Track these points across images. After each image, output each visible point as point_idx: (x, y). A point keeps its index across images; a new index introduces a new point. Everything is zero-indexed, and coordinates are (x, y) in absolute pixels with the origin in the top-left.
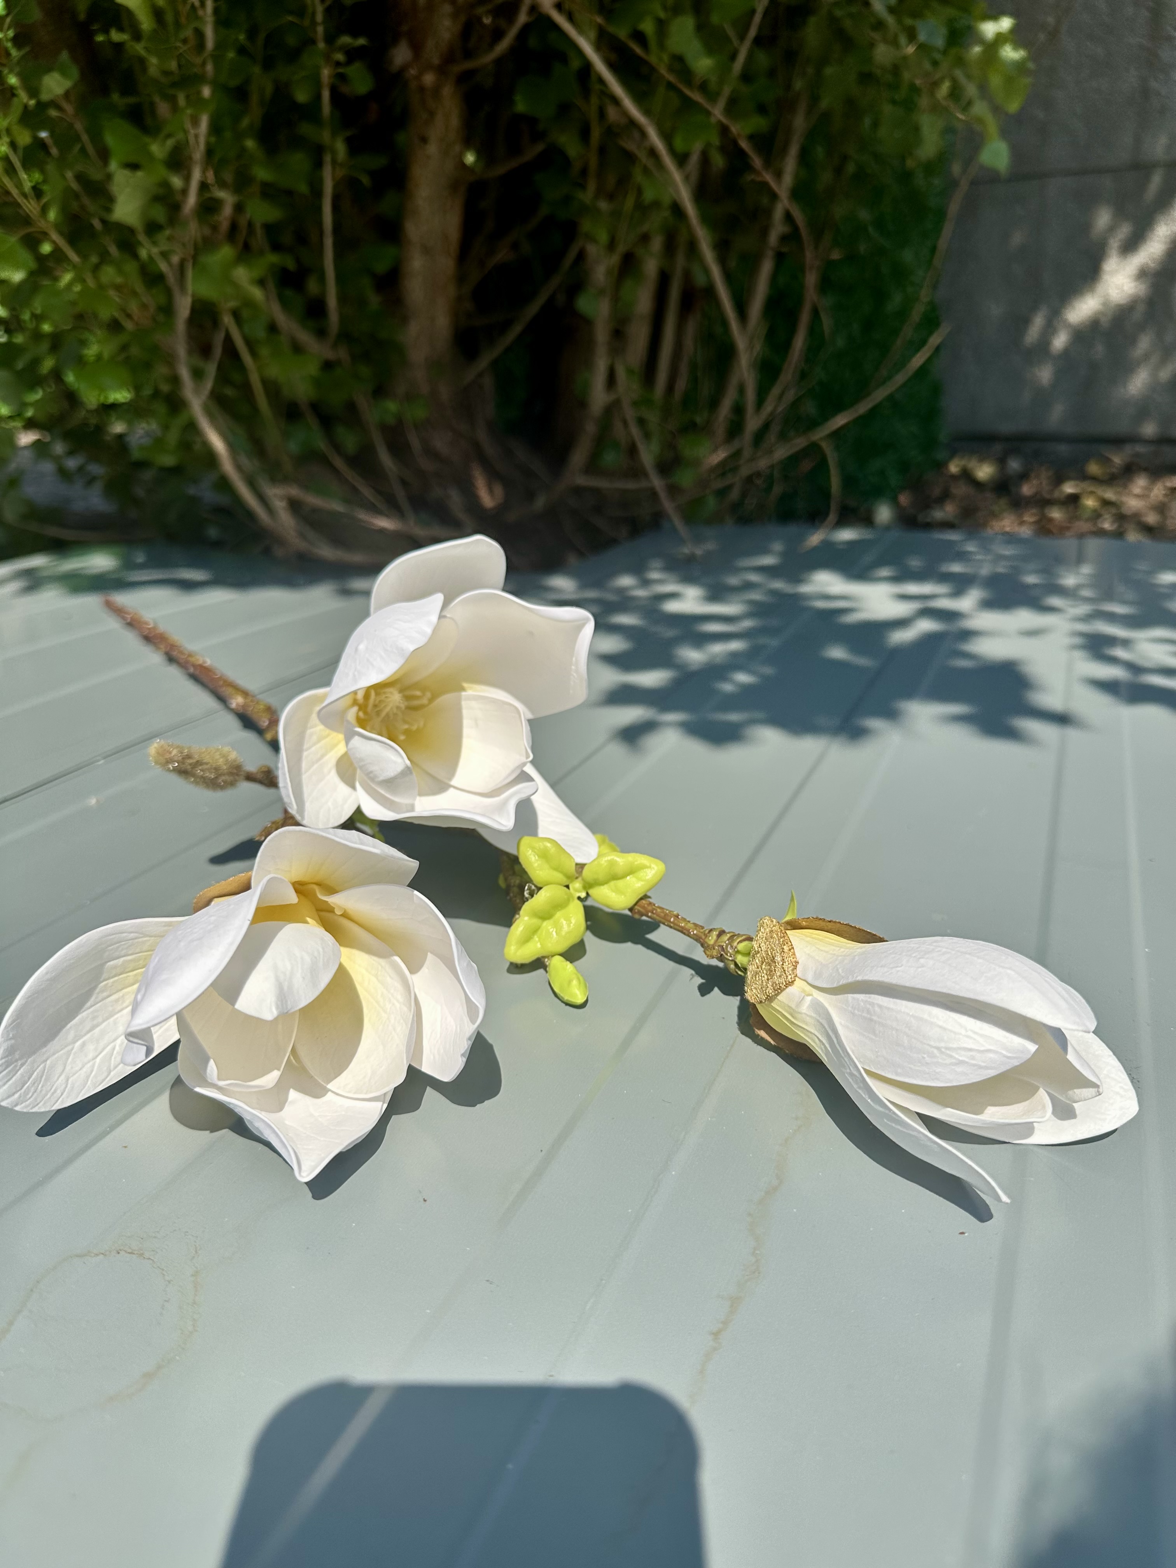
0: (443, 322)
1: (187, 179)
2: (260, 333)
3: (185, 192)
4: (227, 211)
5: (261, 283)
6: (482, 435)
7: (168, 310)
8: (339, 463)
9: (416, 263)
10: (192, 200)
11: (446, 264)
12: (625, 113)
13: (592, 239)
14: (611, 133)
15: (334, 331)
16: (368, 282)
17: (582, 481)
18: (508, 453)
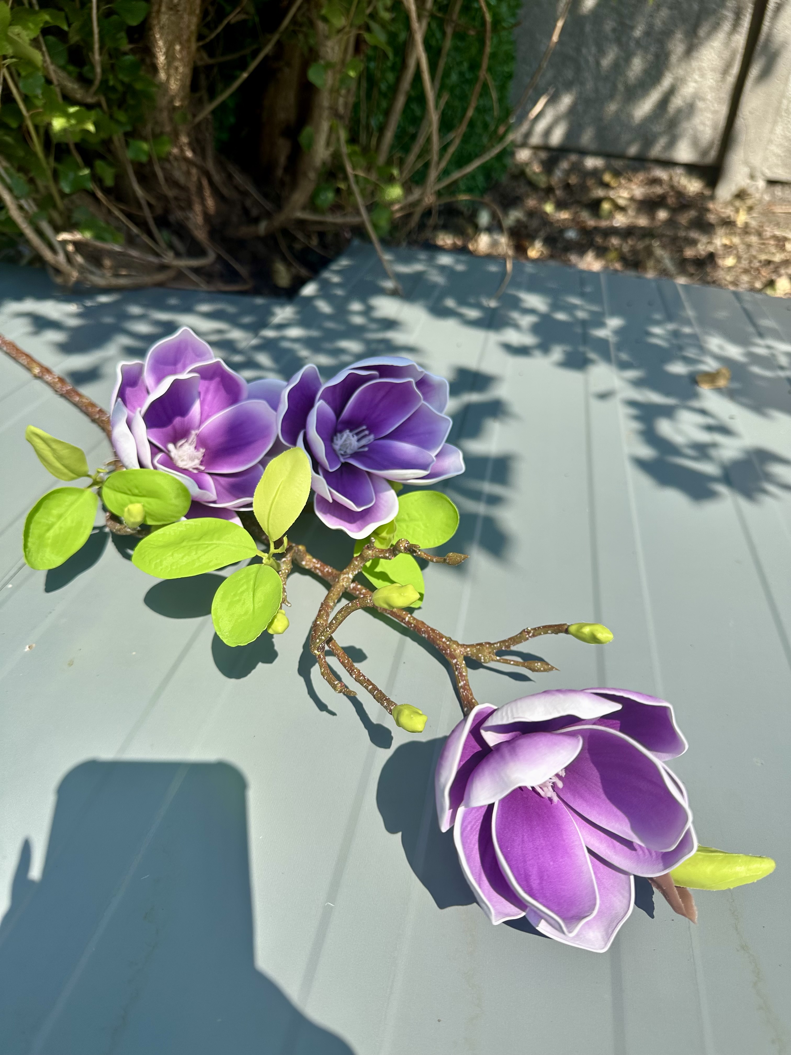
5: (36, 42)
6: (210, 165)
8: (100, 194)
9: (162, 17)
11: (191, 21)
13: (325, 20)
15: (97, 83)
16: (123, 34)
17: (300, 215)
18: (230, 177)
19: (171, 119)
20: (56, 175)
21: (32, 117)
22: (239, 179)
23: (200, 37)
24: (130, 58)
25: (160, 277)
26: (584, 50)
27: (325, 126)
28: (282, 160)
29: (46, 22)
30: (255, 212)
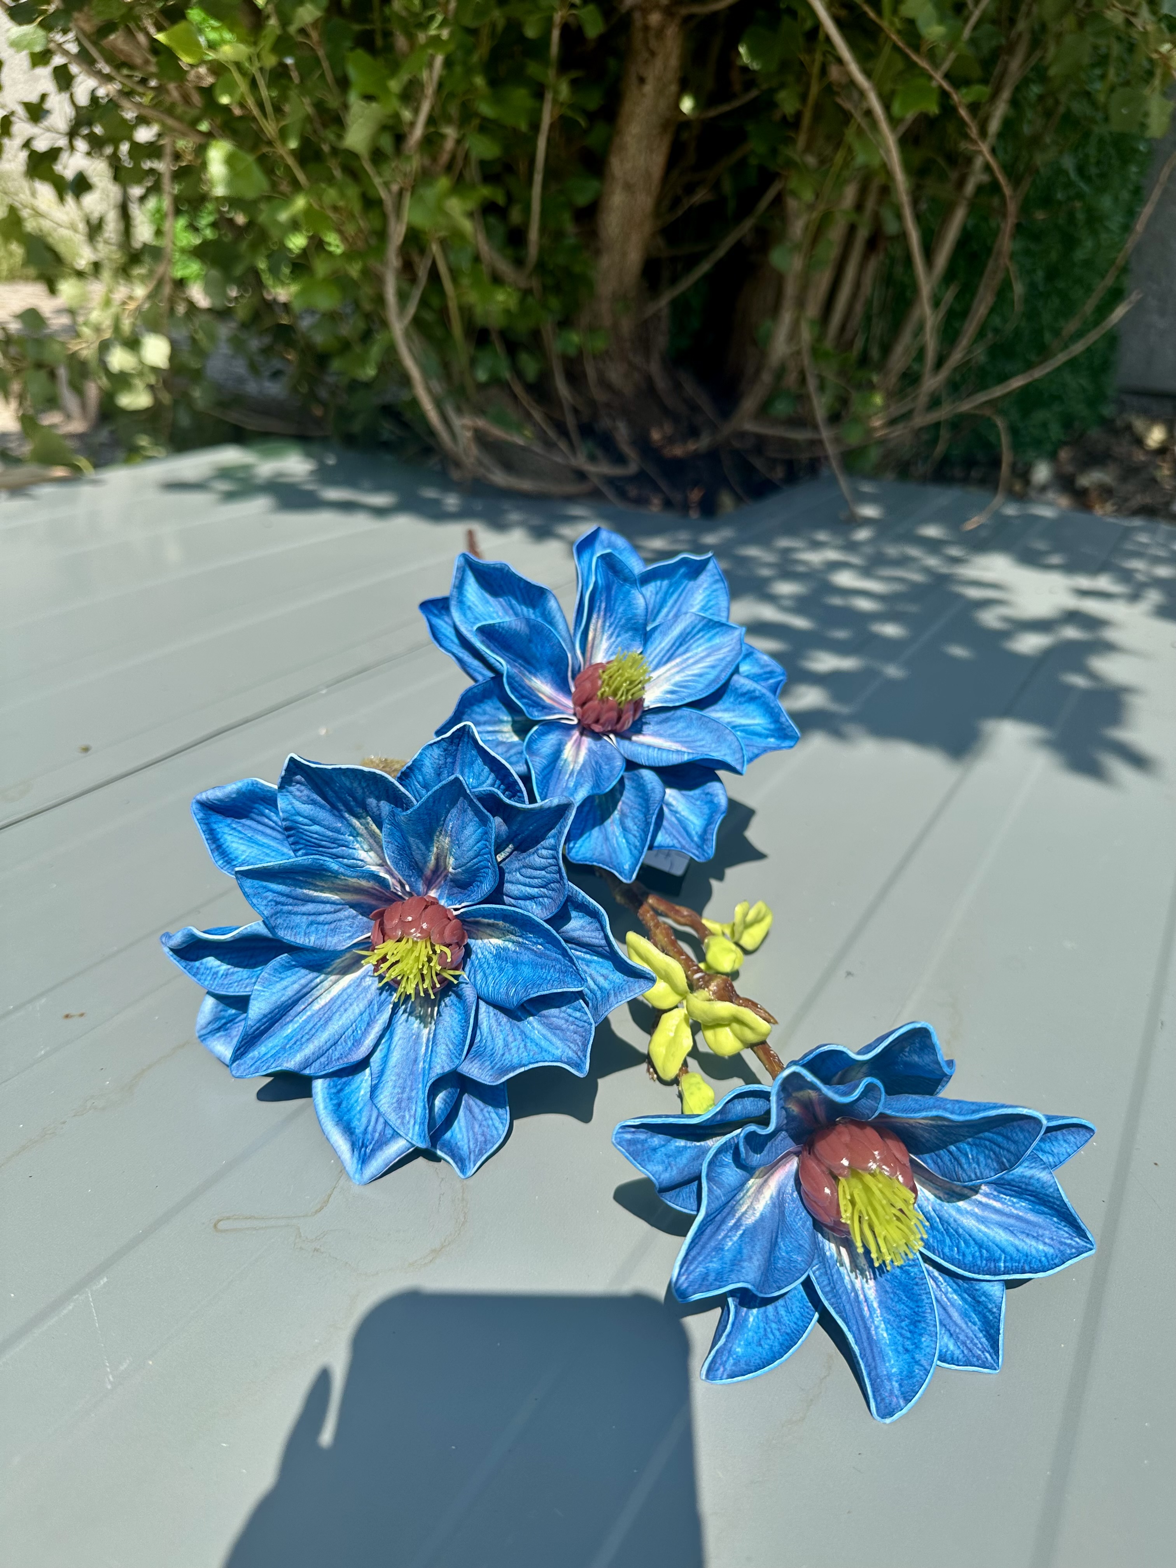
0: (634, 257)
1: (416, 111)
2: (465, 264)
3: (412, 124)
4: (449, 145)
5: (470, 215)
6: (655, 368)
7: (382, 235)
8: (518, 389)
9: (617, 199)
10: (418, 132)
11: (645, 201)
12: (848, 74)
13: (794, 194)
14: (829, 90)
15: (531, 263)
16: (568, 215)
17: (750, 426)
18: (678, 386)
19: (613, 313)
21: (457, 297)
22: (690, 389)
23: (656, 220)
24: (572, 241)
27: (787, 317)
29: (486, 197)
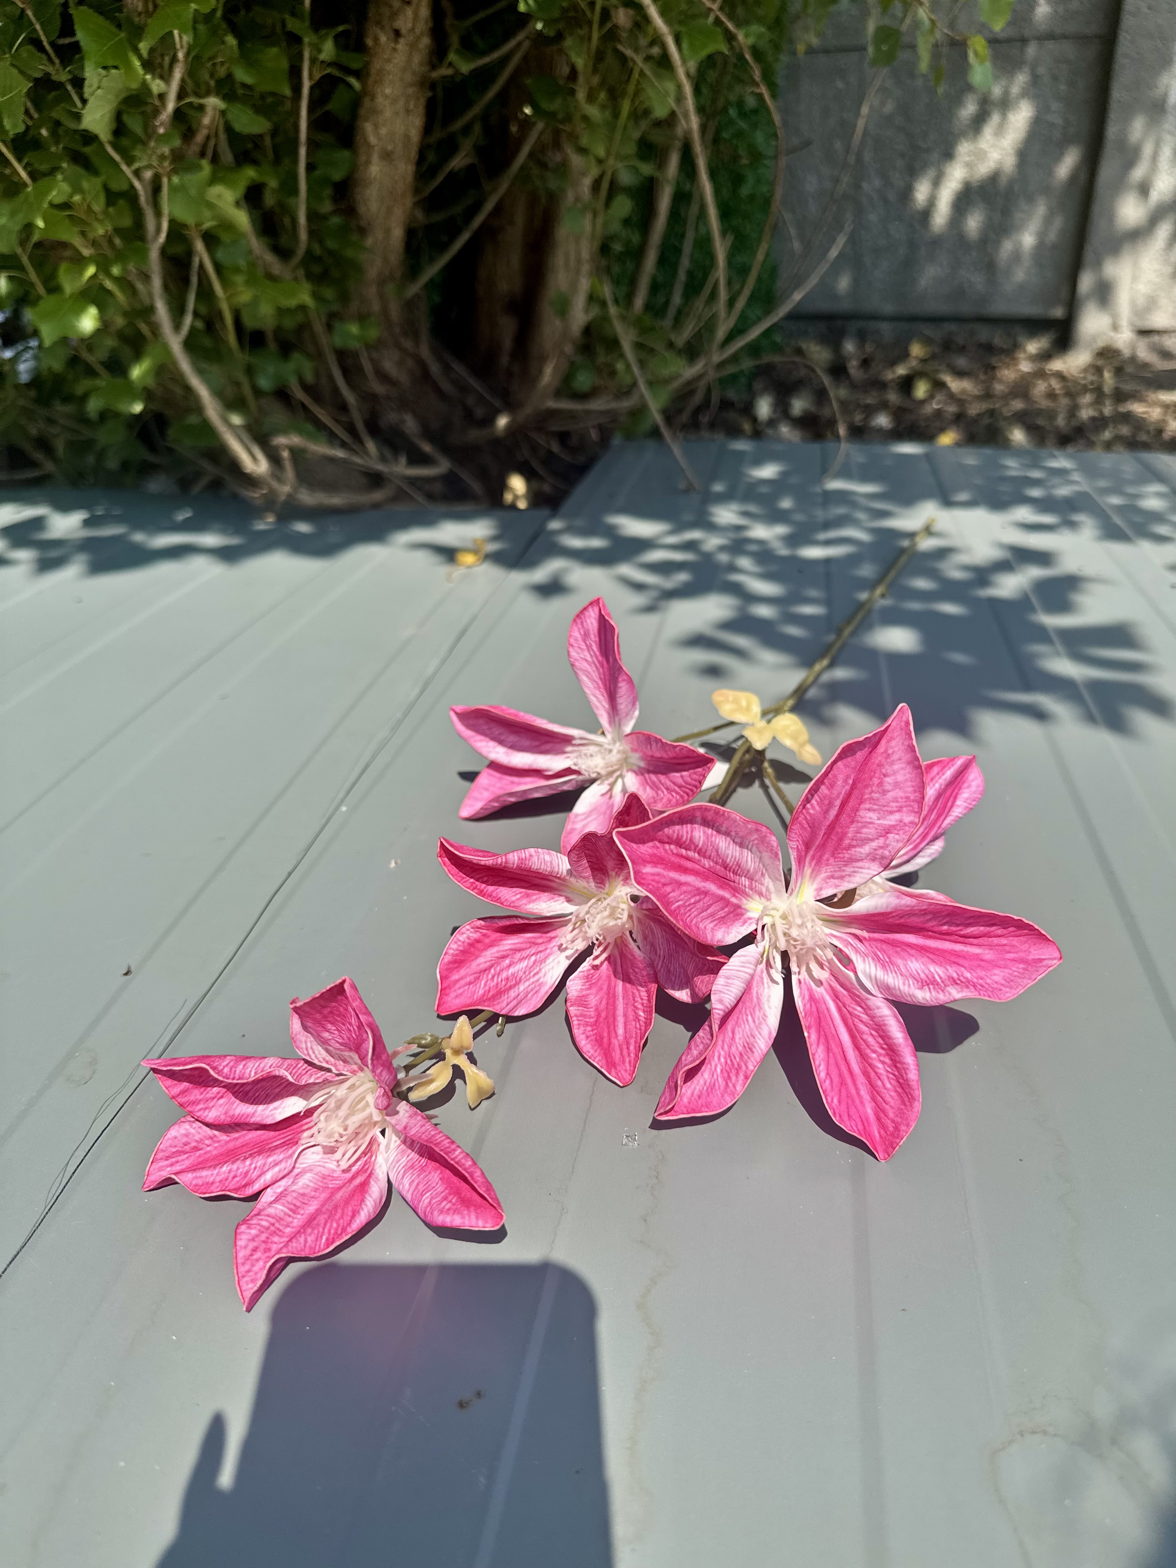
0: (398, 233)
1: (166, 80)
3: (162, 97)
4: (209, 119)
6: (425, 352)
7: (138, 234)
8: (301, 393)
9: (375, 169)
10: (171, 106)
11: (405, 169)
14: (611, 35)
15: (301, 251)
16: (328, 192)
17: (552, 404)
19: (381, 296)
20: (250, 371)
21: (229, 298)
22: (460, 369)
23: (417, 190)
24: (336, 220)
25: (378, 496)
26: (865, 186)
27: (584, 284)
28: (507, 343)
29: (253, 180)
30: (479, 412)
